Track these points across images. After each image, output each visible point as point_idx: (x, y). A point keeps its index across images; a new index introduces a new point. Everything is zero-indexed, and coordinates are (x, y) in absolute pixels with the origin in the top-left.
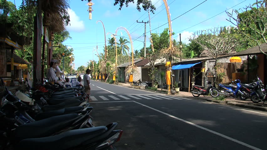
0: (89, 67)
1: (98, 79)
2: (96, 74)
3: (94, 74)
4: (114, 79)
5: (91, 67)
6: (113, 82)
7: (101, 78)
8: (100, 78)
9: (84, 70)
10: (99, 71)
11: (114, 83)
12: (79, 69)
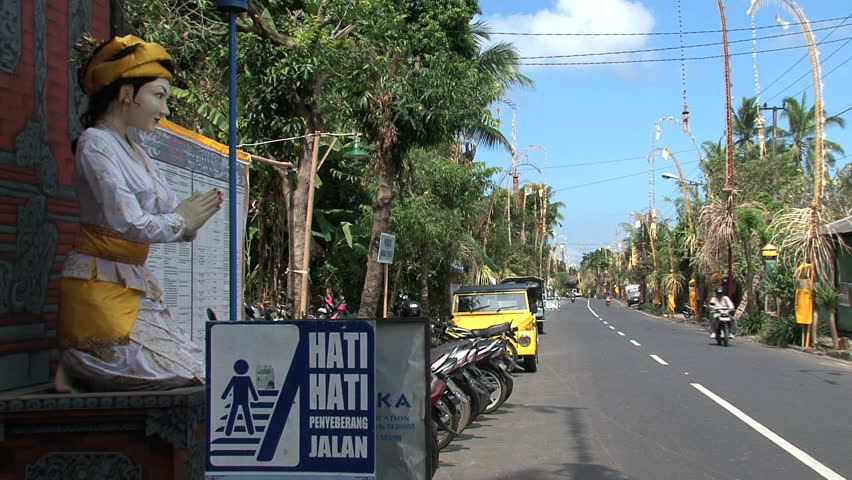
0: (633, 249)
1: (679, 309)
2: (671, 280)
3: (659, 281)
4: (805, 314)
5: (639, 248)
6: (793, 335)
7: (699, 304)
8: (692, 305)
9: (607, 265)
10: (685, 267)
11: (805, 339)
12: (587, 262)
